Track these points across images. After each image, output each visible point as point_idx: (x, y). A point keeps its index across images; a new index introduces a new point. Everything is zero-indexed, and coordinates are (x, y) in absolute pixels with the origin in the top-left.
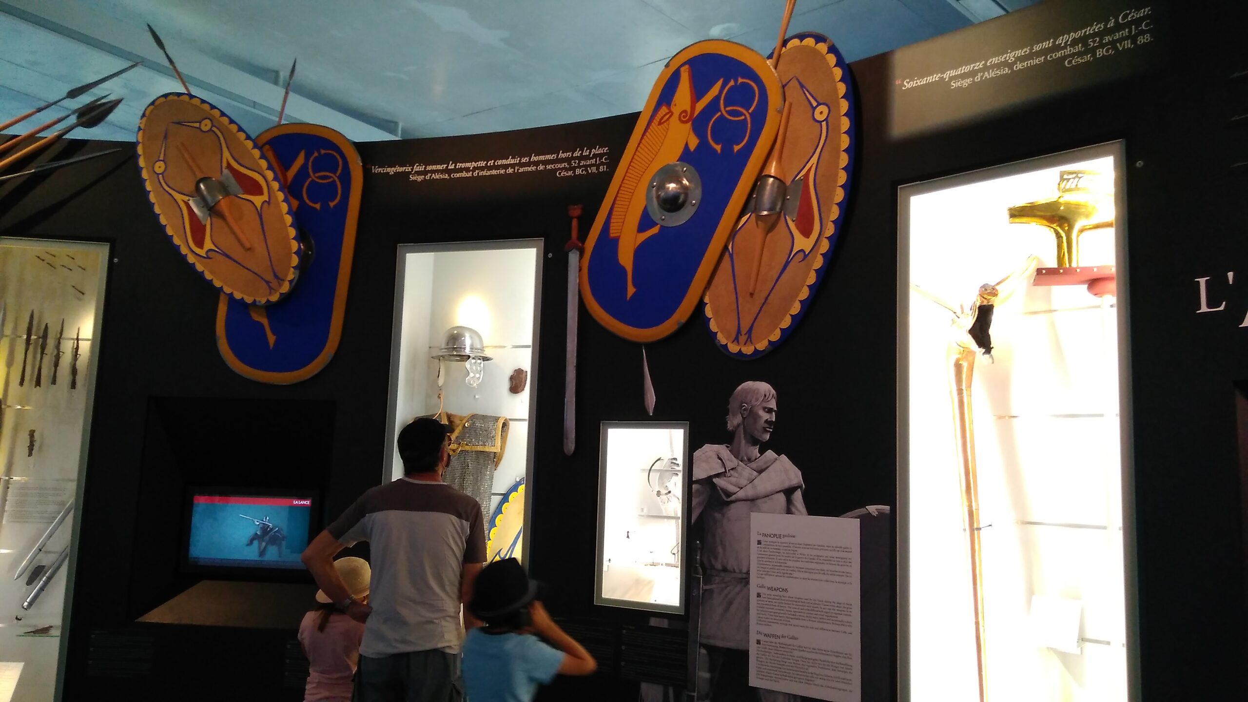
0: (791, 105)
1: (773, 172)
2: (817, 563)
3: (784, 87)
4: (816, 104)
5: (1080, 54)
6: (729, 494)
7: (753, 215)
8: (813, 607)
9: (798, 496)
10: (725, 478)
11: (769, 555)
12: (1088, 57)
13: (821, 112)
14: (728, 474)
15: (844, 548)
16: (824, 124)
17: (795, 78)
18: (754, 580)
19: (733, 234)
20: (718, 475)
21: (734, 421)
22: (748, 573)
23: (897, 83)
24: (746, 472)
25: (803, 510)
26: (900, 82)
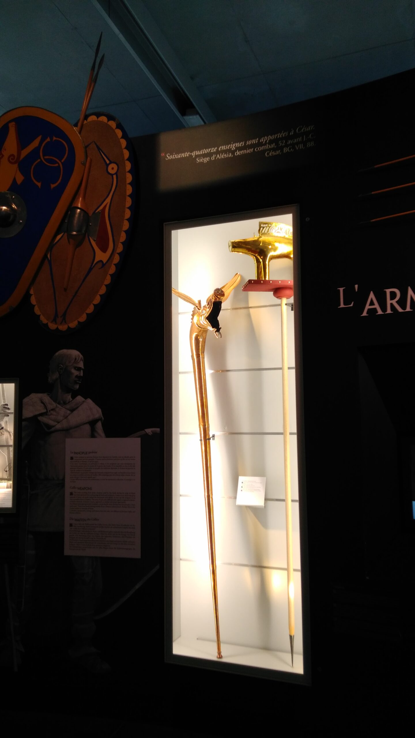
0: (91, 160)
1: (79, 206)
2: (112, 468)
3: (86, 147)
4: (109, 162)
5: (274, 150)
6: (49, 427)
7: (66, 234)
8: (109, 498)
9: (99, 425)
10: (46, 416)
11: (79, 466)
12: (278, 152)
13: (113, 168)
14: (49, 413)
15: (130, 457)
16: (115, 176)
17: (93, 142)
18: (68, 484)
19: (51, 247)
20: (42, 415)
21: (54, 376)
22: (64, 479)
23: (162, 155)
24: (62, 411)
25: (103, 435)
26: (164, 155)
